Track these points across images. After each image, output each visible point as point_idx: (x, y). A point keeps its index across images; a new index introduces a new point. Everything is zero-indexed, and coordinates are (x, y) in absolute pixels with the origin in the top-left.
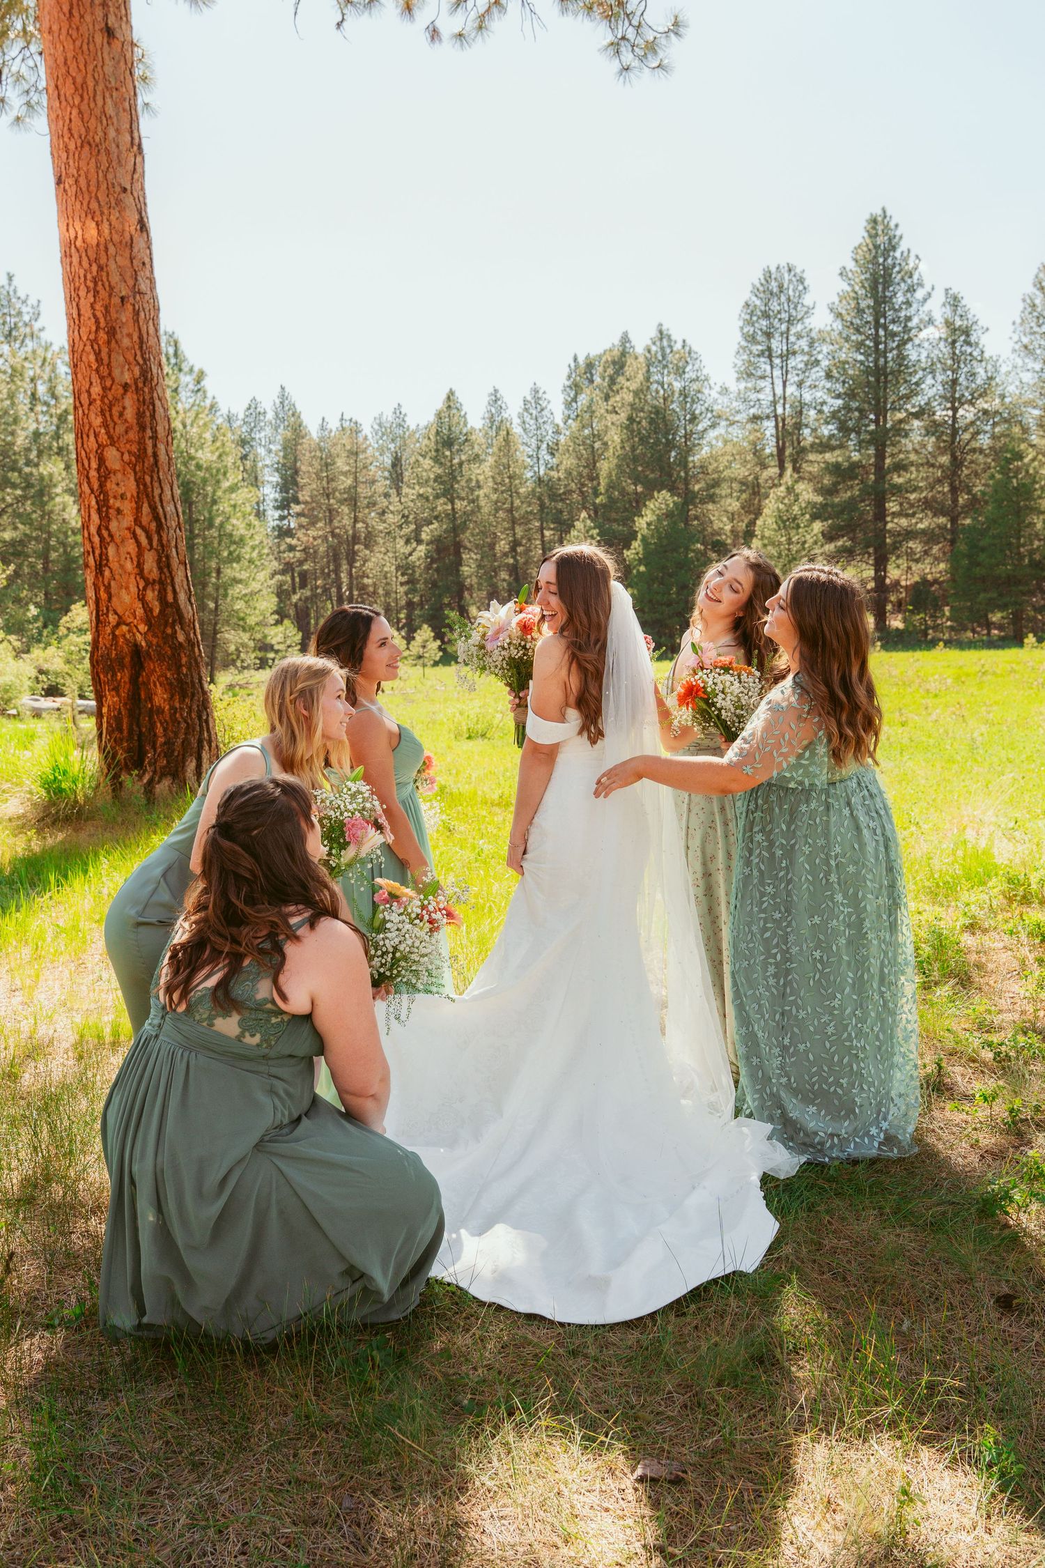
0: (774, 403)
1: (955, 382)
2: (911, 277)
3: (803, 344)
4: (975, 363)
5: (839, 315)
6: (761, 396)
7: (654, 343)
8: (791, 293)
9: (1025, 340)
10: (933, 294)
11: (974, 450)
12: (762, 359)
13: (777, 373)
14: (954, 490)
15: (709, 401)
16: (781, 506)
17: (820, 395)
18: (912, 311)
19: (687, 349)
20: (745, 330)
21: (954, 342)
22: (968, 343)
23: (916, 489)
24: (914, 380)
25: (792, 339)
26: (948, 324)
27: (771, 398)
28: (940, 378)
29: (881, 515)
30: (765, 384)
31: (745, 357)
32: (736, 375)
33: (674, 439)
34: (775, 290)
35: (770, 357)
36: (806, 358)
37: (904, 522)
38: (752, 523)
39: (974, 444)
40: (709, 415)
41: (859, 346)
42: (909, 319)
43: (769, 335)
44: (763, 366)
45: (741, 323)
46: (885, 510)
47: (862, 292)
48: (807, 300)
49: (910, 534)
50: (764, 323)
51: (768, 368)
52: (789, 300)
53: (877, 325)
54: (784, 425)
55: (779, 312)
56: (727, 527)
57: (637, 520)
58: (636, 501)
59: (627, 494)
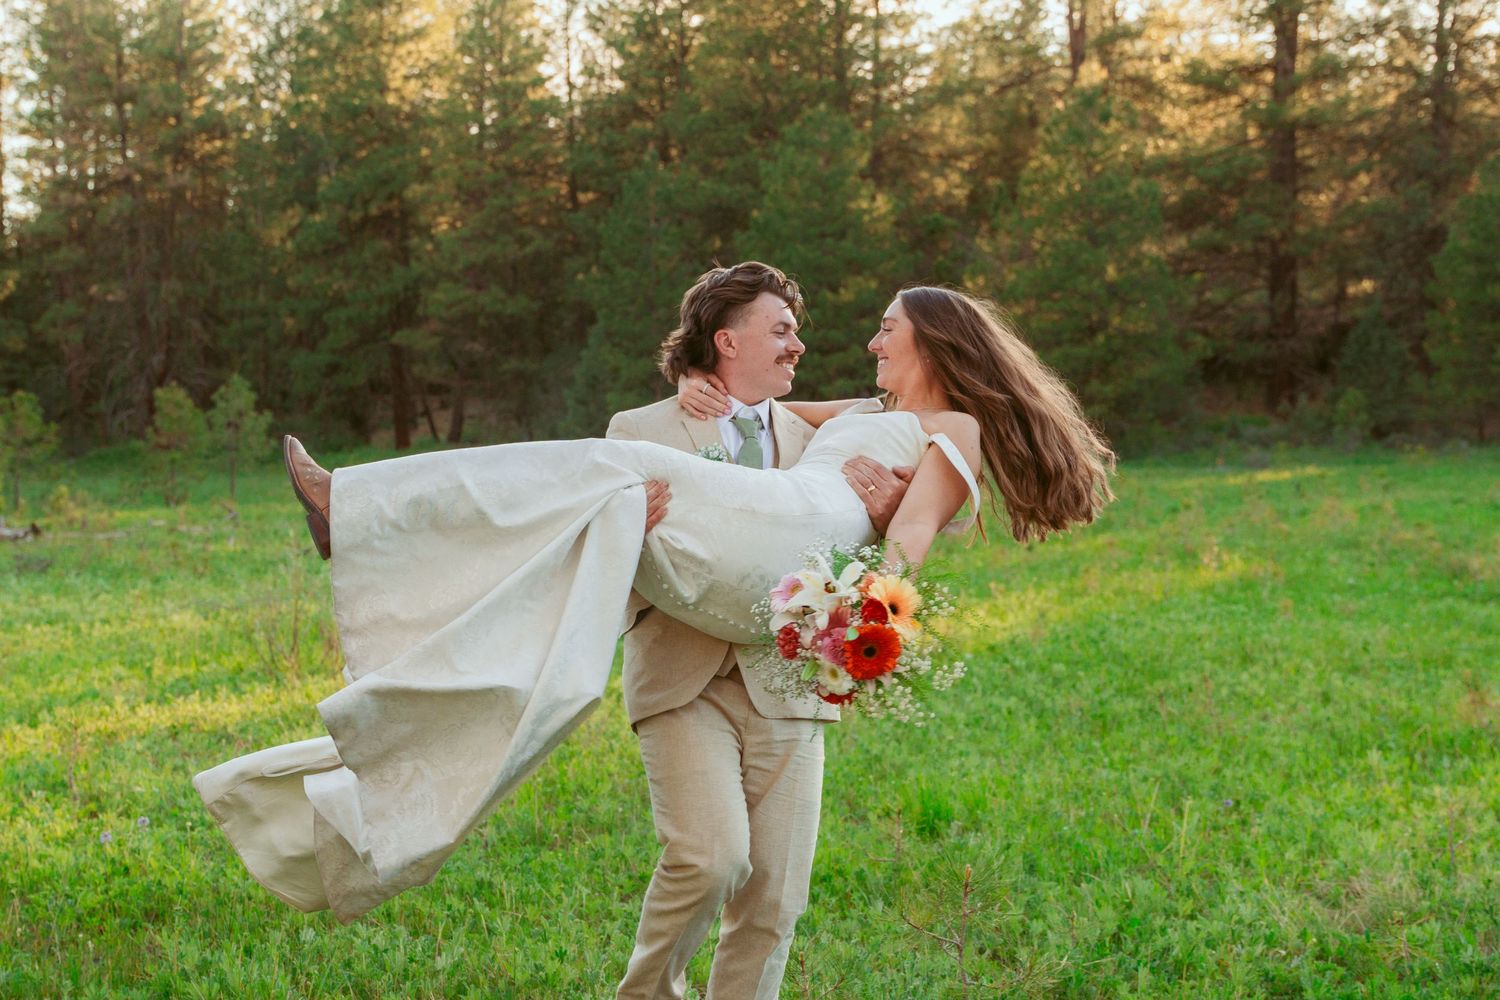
56: (960, 193)
57: (765, 167)
58: (766, 127)
59: (747, 113)
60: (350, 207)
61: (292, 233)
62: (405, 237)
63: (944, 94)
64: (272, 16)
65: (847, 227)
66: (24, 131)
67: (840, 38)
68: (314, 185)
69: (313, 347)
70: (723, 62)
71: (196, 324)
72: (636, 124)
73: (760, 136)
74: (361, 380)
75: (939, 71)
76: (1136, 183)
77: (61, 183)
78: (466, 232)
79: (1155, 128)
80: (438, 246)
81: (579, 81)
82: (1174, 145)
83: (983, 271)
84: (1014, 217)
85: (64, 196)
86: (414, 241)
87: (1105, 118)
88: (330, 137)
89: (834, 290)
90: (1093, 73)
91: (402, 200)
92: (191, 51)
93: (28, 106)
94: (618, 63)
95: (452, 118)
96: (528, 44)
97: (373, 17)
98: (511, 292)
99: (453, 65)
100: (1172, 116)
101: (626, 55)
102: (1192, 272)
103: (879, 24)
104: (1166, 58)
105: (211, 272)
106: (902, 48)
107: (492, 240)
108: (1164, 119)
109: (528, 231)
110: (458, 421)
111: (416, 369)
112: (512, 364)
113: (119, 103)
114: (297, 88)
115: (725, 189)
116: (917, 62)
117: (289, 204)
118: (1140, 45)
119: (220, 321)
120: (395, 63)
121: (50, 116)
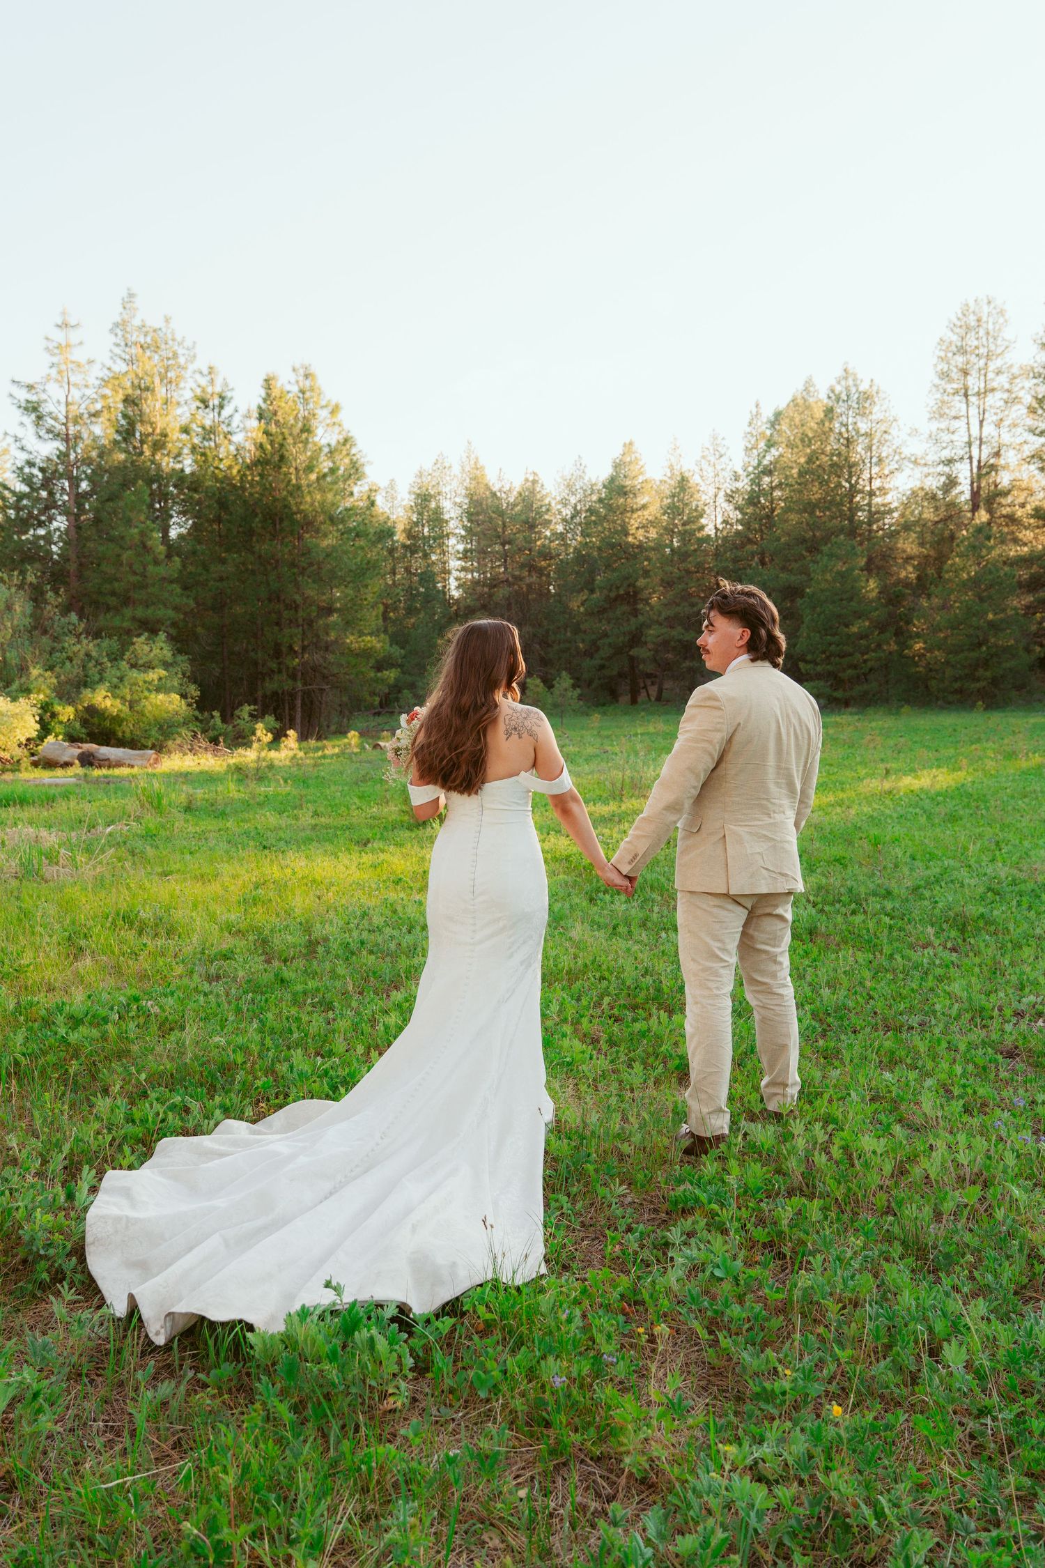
0: (969, 444)
3: (1003, 380)
6: (954, 437)
7: (839, 383)
8: (990, 327)
12: (957, 398)
13: (973, 411)
15: (897, 443)
17: (1021, 434)
19: (875, 388)
20: (939, 367)
25: (991, 375)
27: (966, 439)
30: (961, 424)
31: (939, 396)
32: (928, 416)
33: (857, 483)
34: (973, 324)
35: (966, 395)
36: (1005, 396)
40: (897, 458)
43: (965, 373)
44: (958, 405)
45: (935, 360)
48: (1008, 333)
50: (960, 360)
51: (964, 406)
52: (988, 333)
54: (979, 468)
55: (977, 347)
56: (913, 576)
57: (812, 567)
58: (814, 548)
59: (804, 541)
60: (610, 590)
61: (582, 604)
62: (635, 603)
63: (907, 527)
64: (573, 500)
65: (853, 594)
66: (460, 559)
67: (851, 502)
68: (594, 580)
69: (592, 657)
70: (792, 517)
71: (538, 647)
72: (749, 547)
73: (810, 552)
74: (615, 673)
75: (902, 515)
76: (1006, 569)
77: (476, 583)
78: (665, 601)
79: (1016, 541)
80: (652, 608)
81: (720, 527)
82: (1026, 549)
83: (924, 617)
84: (940, 588)
85: (479, 589)
86: (640, 606)
87: (989, 538)
88: (601, 558)
89: (847, 626)
90: (983, 516)
91: (634, 586)
92: (534, 519)
93: (461, 547)
94: (740, 516)
95: (658, 547)
96: (696, 510)
97: (622, 500)
98: (687, 630)
99: (660, 521)
100: (1027, 535)
101: (744, 514)
102: (1034, 614)
103: (872, 494)
104: (1023, 505)
105: (545, 623)
106: (884, 505)
107: (678, 605)
108: (1021, 536)
109: (695, 600)
110: (660, 691)
111: (641, 667)
112: (687, 664)
113: (503, 545)
114: (584, 534)
115: (793, 578)
116: (890, 511)
117: (582, 590)
118: (1009, 499)
119: (549, 646)
120: (632, 522)
121: (471, 551)
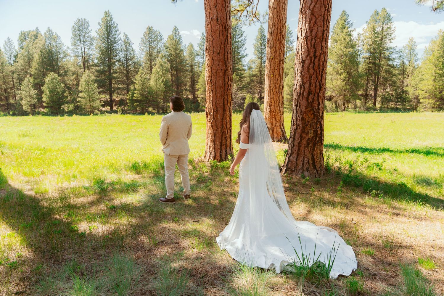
1: (127, 55)
2: (116, 28)
3: (89, 39)
4: (131, 51)
5: (98, 34)
6: (78, 51)
8: (85, 26)
9: (142, 47)
10: (121, 33)
11: (132, 71)
12: (78, 41)
13: (82, 45)
14: (128, 79)
15: (64, 50)
16: (86, 79)
17: (94, 53)
18: (116, 36)
21: (126, 45)
22: (129, 46)
23: (118, 78)
24: (117, 52)
25: (86, 37)
26: (125, 42)
27: (81, 52)
28: (123, 53)
29: (110, 83)
30: (80, 48)
31: (74, 40)
32: (71, 44)
33: (54, 58)
35: (80, 41)
36: (90, 43)
37: (116, 86)
38: (78, 82)
39: (131, 69)
40: (64, 54)
41: (104, 43)
42: (115, 38)
44: (79, 43)
46: (112, 82)
47: (104, 29)
48: (90, 28)
49: (118, 88)
52: (85, 28)
53: (108, 38)
54: (85, 59)
55: (82, 30)
